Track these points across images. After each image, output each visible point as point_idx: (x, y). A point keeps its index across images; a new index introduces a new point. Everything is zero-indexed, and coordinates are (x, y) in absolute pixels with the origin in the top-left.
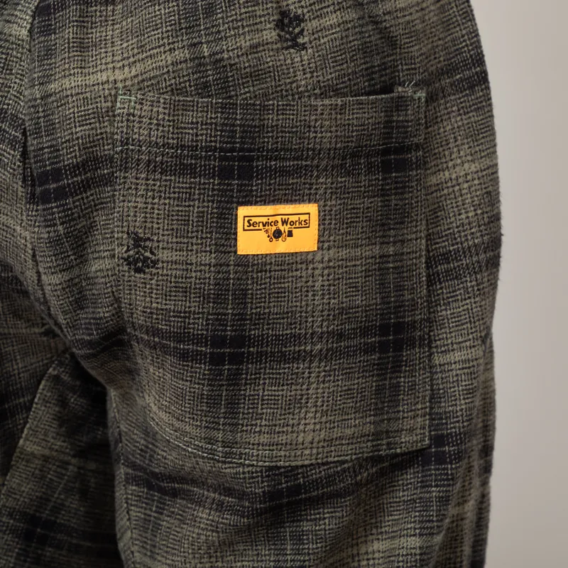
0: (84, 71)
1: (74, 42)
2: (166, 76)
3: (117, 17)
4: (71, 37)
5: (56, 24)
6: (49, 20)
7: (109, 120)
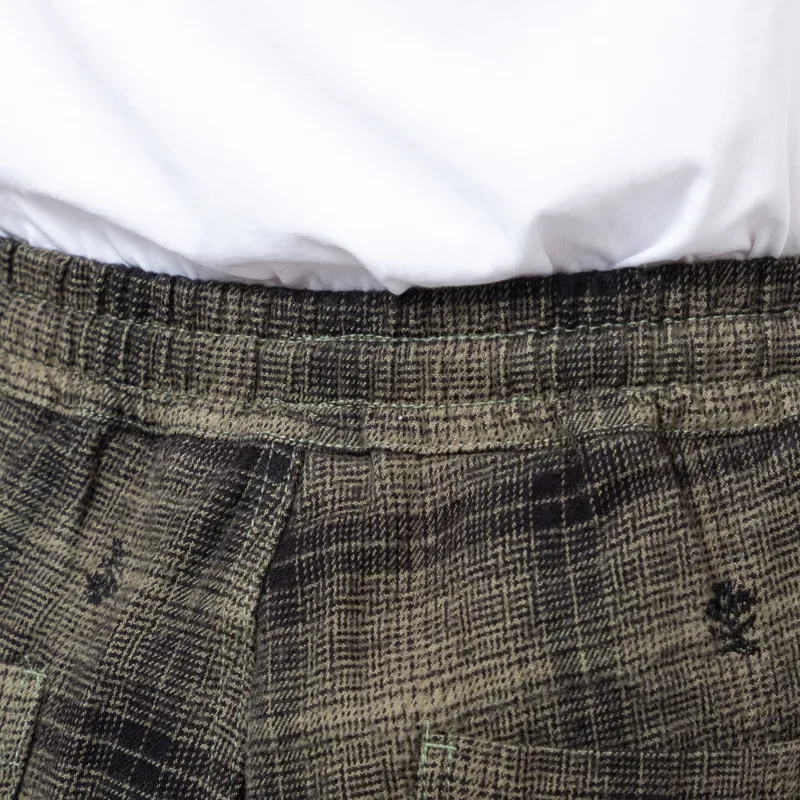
0: (359, 694)
1: (340, 641)
2: (511, 709)
3: (416, 593)
4: (335, 632)
5: (304, 603)
6: (292, 596)
7: (407, 785)
